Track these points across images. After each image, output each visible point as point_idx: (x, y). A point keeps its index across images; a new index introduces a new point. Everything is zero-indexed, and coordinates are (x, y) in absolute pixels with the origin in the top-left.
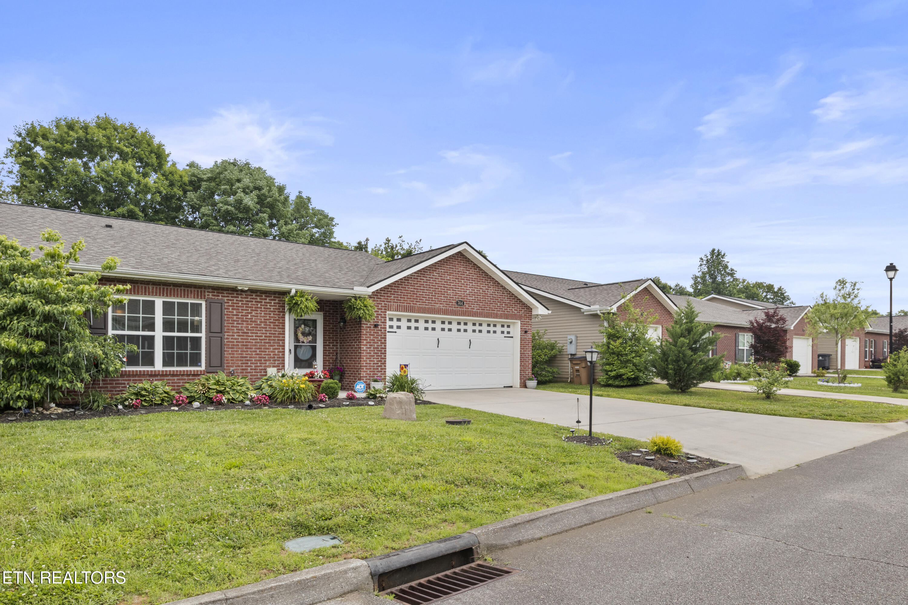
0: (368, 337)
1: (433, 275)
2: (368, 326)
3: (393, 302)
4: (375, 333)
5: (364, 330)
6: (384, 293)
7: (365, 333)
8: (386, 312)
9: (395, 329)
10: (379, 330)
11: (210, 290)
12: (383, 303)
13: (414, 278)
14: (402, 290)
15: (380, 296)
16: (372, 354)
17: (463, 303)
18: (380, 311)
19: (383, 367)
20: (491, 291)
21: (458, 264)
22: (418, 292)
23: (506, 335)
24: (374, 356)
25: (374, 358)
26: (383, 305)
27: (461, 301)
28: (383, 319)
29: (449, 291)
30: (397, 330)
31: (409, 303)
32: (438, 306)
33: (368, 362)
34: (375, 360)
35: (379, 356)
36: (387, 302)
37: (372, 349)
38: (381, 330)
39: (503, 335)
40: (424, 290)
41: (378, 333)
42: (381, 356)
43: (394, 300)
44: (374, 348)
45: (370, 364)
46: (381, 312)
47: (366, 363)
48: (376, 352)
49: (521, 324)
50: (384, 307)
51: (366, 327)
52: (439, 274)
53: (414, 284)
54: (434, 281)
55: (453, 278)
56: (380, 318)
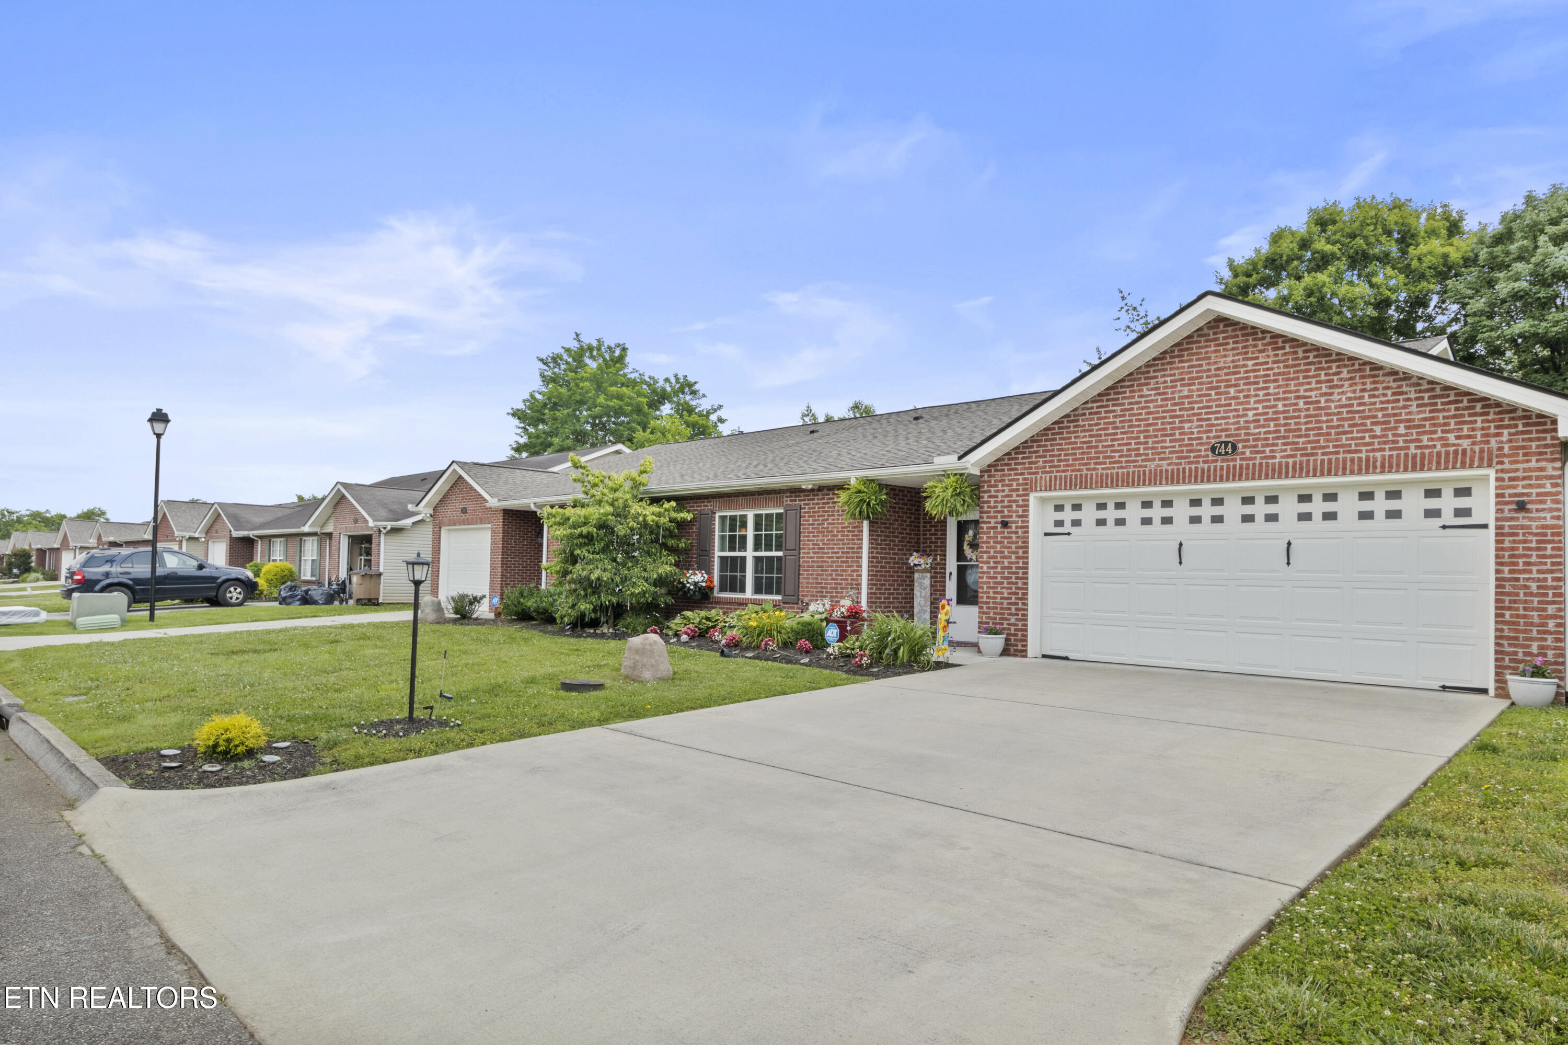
0: (992, 547)
1: (1142, 396)
2: (992, 525)
3: (1043, 473)
4: (1005, 538)
5: (984, 533)
6: (1023, 458)
7: (985, 539)
8: (1028, 495)
9: (1067, 527)
10: (1012, 532)
11: (788, 494)
12: (1021, 477)
13: (1090, 414)
14: (1061, 444)
15: (1016, 464)
16: (999, 579)
17: (1234, 447)
18: (1014, 494)
19: (1020, 606)
20: (1344, 394)
21: (1216, 351)
22: (1101, 441)
23: (1448, 517)
24: (1002, 583)
25: (1002, 588)
26: (1021, 481)
27: (1226, 443)
28: (1020, 510)
29: (1187, 425)
30: (1074, 530)
31: (1079, 470)
32: (1152, 465)
33: (991, 594)
34: (1004, 590)
35: (1012, 583)
36: (1029, 474)
37: (999, 570)
38: (1016, 533)
39: (1436, 522)
40: (1116, 434)
41: (1011, 538)
42: (1017, 583)
43: (1045, 467)
44: (1002, 568)
45: (994, 598)
46: (1018, 496)
47: (988, 598)
48: (1006, 574)
49: (1497, 479)
50: (1022, 485)
51: (988, 528)
52: (1157, 389)
53: (1090, 425)
54: (1143, 408)
55: (1198, 390)
56: (1014, 508)
